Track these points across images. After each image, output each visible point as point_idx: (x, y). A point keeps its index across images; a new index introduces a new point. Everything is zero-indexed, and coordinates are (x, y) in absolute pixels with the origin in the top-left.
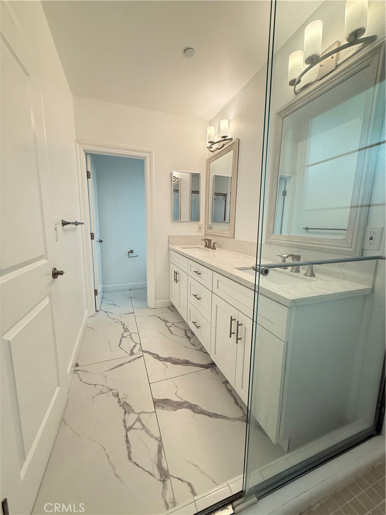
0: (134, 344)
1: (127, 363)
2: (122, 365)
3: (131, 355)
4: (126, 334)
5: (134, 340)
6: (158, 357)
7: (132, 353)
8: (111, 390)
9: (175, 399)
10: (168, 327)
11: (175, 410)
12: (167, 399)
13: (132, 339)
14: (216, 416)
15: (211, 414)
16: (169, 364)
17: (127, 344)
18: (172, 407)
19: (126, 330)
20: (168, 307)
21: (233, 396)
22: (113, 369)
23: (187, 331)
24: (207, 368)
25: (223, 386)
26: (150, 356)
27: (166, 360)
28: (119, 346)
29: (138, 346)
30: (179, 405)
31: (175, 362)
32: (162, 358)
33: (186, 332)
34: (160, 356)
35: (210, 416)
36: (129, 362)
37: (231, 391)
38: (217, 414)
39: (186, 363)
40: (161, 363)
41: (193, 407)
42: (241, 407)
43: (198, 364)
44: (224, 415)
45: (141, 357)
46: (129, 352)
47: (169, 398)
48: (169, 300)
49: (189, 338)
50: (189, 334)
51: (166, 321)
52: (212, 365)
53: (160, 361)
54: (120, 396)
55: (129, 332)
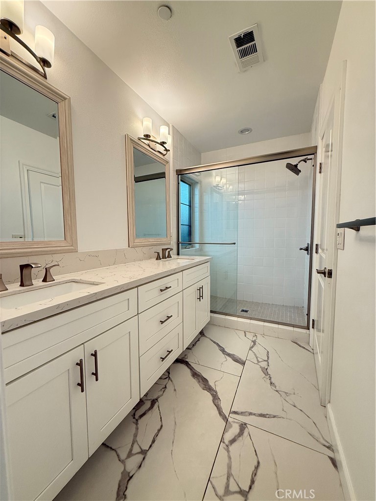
0: (230, 448)
1: (255, 414)
2: (261, 415)
3: (245, 424)
6: (215, 398)
7: (243, 426)
8: (277, 391)
12: (234, 361)
14: (214, 342)
16: (211, 383)
17: (243, 457)
21: (196, 343)
22: (274, 417)
24: (187, 361)
26: (221, 405)
27: (210, 389)
29: (229, 436)
31: (204, 382)
32: (213, 394)
34: (211, 398)
36: (251, 414)
37: (193, 345)
40: (218, 389)
41: (223, 350)
45: (235, 413)
53: (216, 392)
54: (269, 381)
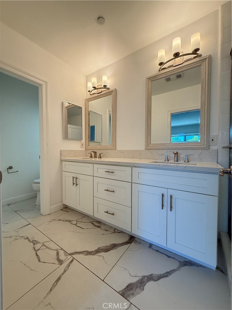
0: (56, 252)
1: (63, 274)
2: (59, 279)
3: (61, 264)
4: (37, 246)
5: (52, 248)
6: (89, 253)
7: (61, 262)
9: (134, 280)
10: (76, 225)
11: (143, 289)
12: (129, 285)
13: (49, 248)
15: (165, 274)
16: (102, 254)
17: (48, 255)
18: (138, 289)
19: (35, 242)
20: (62, 210)
21: (162, 253)
22: (51, 290)
23: (93, 222)
24: (131, 243)
25: (151, 250)
26: (81, 255)
27: (98, 251)
28: (40, 261)
29: (61, 253)
30: (141, 283)
31: (107, 250)
32: (92, 252)
33: (93, 224)
34: (90, 250)
35: (166, 276)
36: (65, 271)
37: (158, 250)
38: (168, 272)
39: (114, 246)
40: (96, 257)
41: (151, 278)
42: (173, 258)
43: (123, 243)
44: (171, 270)
45: (72, 261)
46: (57, 262)
47: (129, 283)
48: (61, 203)
49: (99, 227)
50: (97, 224)
51: (70, 221)
52: (132, 239)
53: (93, 255)
55: (39, 243)
